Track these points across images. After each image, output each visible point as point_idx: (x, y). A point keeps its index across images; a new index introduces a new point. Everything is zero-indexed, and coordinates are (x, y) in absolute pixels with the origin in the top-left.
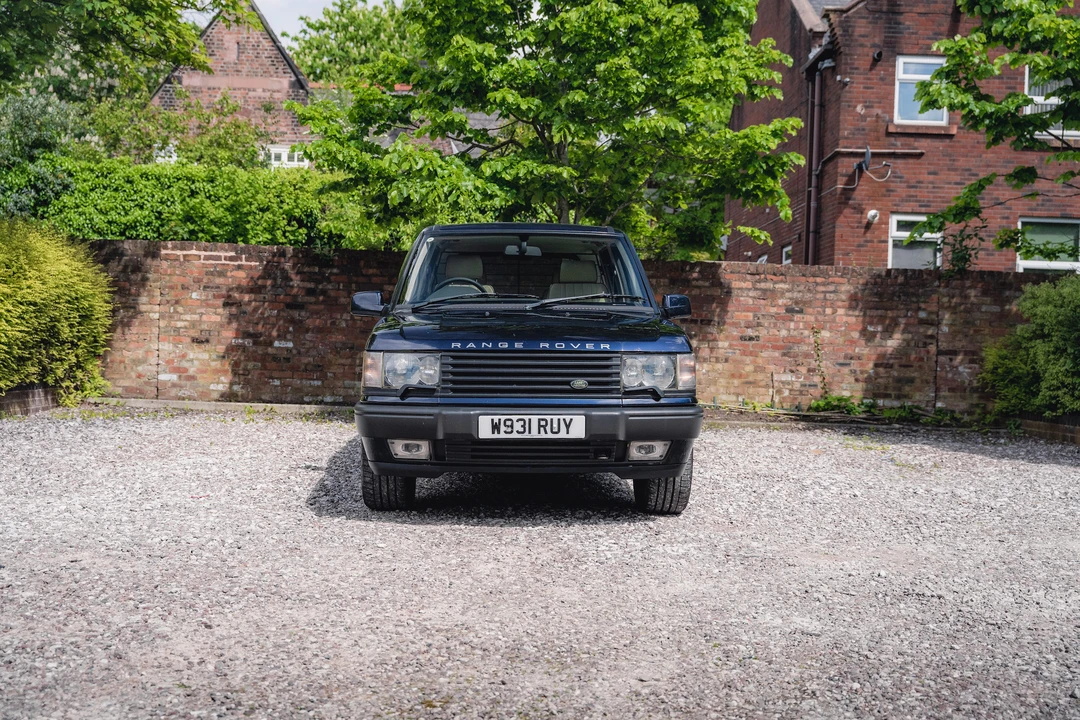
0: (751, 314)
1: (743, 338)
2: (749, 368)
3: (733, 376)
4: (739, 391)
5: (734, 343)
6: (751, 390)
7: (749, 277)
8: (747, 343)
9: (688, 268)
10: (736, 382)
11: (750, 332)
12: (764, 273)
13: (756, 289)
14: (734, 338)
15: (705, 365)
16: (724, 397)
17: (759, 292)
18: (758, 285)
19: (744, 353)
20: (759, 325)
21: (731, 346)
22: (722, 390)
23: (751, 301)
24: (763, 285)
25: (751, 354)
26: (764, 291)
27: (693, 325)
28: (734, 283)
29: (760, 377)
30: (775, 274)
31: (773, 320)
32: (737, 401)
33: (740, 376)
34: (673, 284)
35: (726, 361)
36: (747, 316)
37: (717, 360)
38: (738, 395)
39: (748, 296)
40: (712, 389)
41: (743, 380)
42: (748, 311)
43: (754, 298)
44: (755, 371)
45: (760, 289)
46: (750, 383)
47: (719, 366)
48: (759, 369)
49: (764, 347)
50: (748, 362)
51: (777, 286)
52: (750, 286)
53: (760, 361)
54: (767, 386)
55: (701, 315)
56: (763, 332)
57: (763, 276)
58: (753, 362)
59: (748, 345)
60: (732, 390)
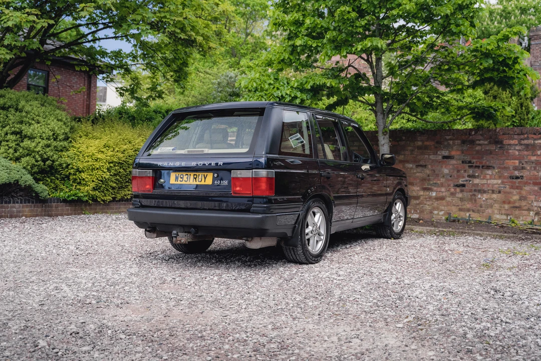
0: (517, 162)
1: (511, 177)
2: (516, 197)
3: (504, 202)
4: (508, 212)
5: (505, 181)
6: (517, 212)
7: (516, 137)
8: (514, 180)
9: (473, 133)
10: (507, 206)
11: (517, 173)
12: (527, 133)
13: (522, 145)
14: (505, 178)
15: (485, 195)
16: (498, 216)
17: (523, 146)
18: (523, 142)
19: (512, 187)
20: (523, 168)
21: (503, 183)
22: (496, 211)
23: (517, 153)
24: (526, 142)
25: (517, 188)
26: (527, 146)
27: (477, 169)
28: (505, 141)
29: (523, 203)
30: (535, 134)
31: (534, 165)
32: (507, 219)
33: (509, 203)
34: (464, 144)
35: (500, 192)
36: (514, 163)
37: (493, 192)
38: (507, 215)
39: (515, 149)
40: (490, 211)
41: (512, 205)
42: (515, 159)
43: (520, 150)
44: (520, 199)
45: (524, 145)
46: (516, 207)
47: (495, 196)
48: (523, 198)
49: (526, 183)
50: (515, 193)
51: (536, 142)
52: (517, 143)
53: (524, 193)
54: (529, 210)
55: (481, 163)
56: (525, 173)
57: (526, 136)
58: (520, 193)
59: (515, 182)
60: (503, 212)
